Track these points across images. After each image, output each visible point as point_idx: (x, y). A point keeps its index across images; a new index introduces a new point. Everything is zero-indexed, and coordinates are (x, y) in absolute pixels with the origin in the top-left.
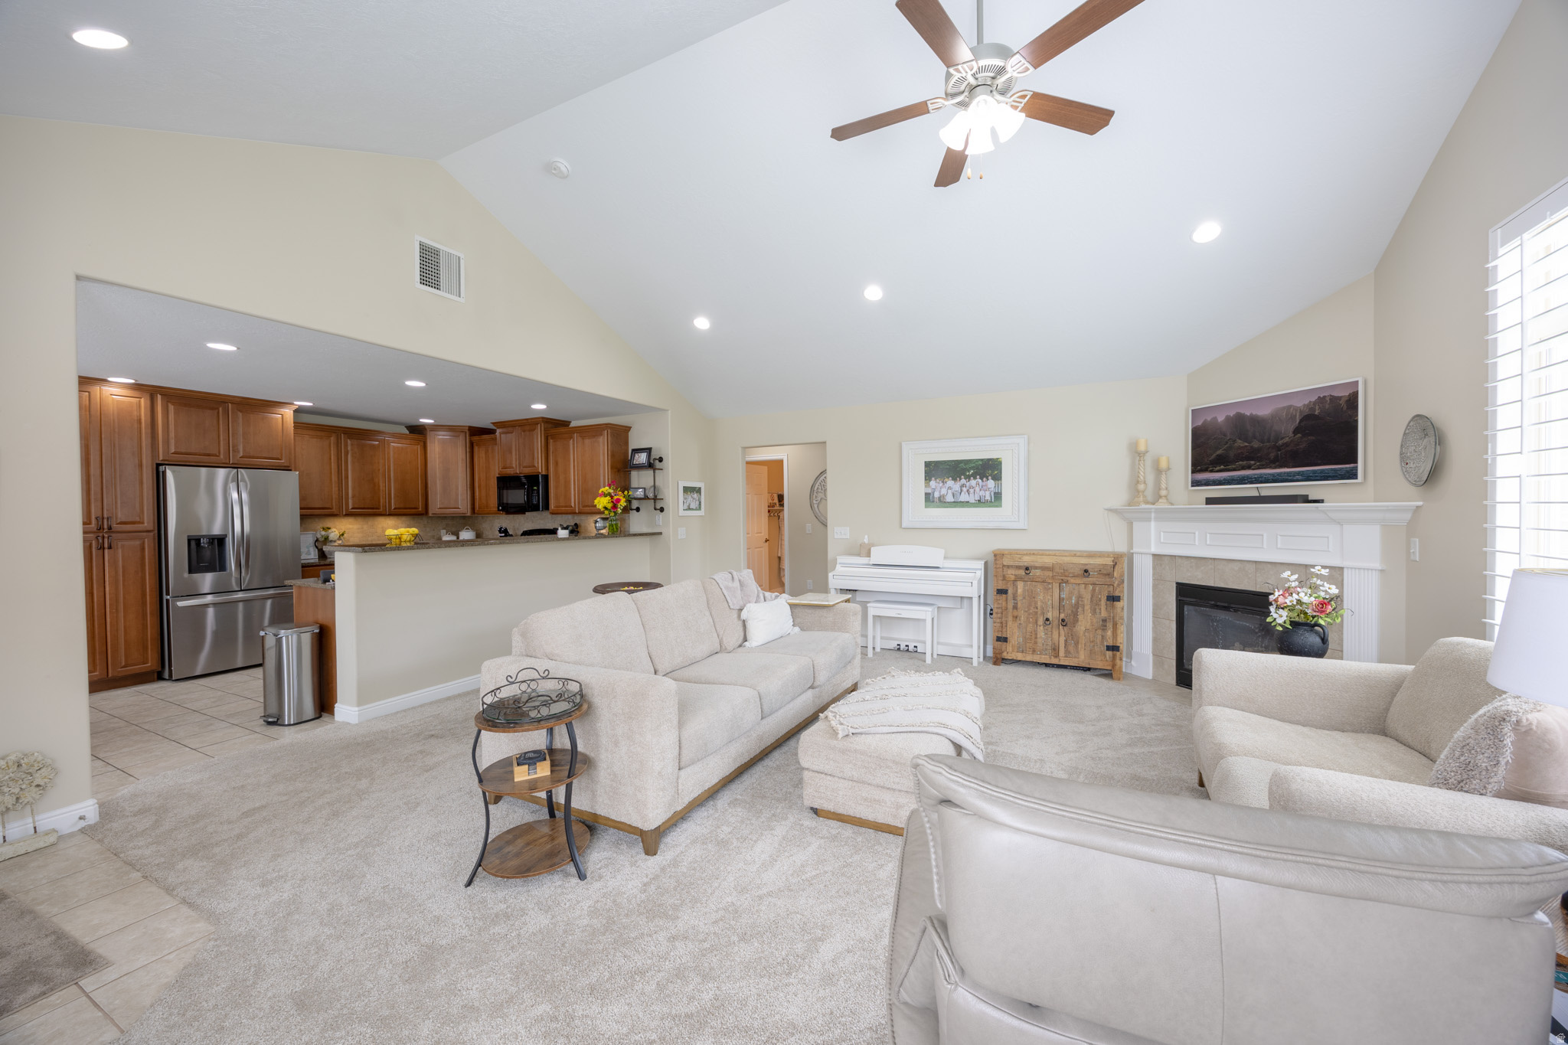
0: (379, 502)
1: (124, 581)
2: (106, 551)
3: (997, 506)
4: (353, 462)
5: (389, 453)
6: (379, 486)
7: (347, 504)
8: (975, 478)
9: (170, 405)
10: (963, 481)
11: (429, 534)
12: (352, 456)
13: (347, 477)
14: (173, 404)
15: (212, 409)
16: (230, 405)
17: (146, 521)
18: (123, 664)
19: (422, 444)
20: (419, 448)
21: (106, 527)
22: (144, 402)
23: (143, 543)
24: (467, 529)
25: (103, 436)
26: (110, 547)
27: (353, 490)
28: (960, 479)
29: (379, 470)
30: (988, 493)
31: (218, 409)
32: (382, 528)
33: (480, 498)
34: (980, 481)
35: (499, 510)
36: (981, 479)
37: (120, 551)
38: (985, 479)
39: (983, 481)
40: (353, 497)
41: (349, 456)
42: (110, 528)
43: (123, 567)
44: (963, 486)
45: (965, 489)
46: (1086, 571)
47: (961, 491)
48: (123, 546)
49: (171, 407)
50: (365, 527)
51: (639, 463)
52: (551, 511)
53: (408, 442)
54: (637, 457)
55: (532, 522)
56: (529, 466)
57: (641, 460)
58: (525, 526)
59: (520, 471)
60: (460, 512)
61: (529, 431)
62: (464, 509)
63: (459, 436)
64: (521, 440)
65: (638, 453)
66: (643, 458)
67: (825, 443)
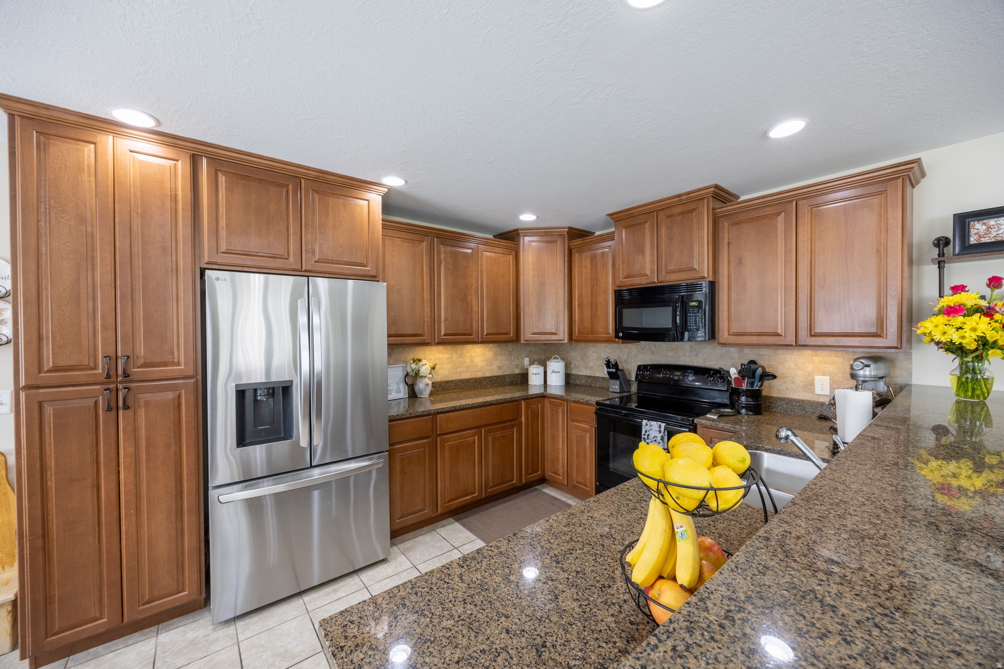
0: (472, 326)
1: (148, 460)
2: (121, 412)
4: (446, 275)
5: (482, 265)
6: (472, 307)
7: (439, 329)
9: (220, 174)
11: (514, 364)
12: (445, 267)
13: (439, 294)
14: (225, 173)
15: (281, 185)
16: (303, 181)
17: (182, 361)
18: (147, 598)
19: (514, 253)
20: (511, 258)
21: (120, 372)
22: (182, 167)
23: (179, 396)
24: (555, 358)
25: (117, 220)
26: (126, 407)
27: (446, 312)
29: (472, 285)
31: (287, 186)
32: (471, 357)
33: (581, 321)
35: (617, 337)
37: (142, 412)
40: (446, 320)
41: (442, 267)
42: (126, 375)
43: (148, 439)
48: (147, 403)
49: (222, 179)
50: (454, 356)
51: (993, 240)
52: (722, 341)
53: (501, 250)
54: (984, 227)
55: (653, 354)
56: (680, 271)
57: (1000, 232)
58: (639, 358)
59: (661, 279)
60: (558, 339)
61: (682, 213)
62: (563, 335)
63: (556, 241)
64: (664, 231)
65: (983, 220)
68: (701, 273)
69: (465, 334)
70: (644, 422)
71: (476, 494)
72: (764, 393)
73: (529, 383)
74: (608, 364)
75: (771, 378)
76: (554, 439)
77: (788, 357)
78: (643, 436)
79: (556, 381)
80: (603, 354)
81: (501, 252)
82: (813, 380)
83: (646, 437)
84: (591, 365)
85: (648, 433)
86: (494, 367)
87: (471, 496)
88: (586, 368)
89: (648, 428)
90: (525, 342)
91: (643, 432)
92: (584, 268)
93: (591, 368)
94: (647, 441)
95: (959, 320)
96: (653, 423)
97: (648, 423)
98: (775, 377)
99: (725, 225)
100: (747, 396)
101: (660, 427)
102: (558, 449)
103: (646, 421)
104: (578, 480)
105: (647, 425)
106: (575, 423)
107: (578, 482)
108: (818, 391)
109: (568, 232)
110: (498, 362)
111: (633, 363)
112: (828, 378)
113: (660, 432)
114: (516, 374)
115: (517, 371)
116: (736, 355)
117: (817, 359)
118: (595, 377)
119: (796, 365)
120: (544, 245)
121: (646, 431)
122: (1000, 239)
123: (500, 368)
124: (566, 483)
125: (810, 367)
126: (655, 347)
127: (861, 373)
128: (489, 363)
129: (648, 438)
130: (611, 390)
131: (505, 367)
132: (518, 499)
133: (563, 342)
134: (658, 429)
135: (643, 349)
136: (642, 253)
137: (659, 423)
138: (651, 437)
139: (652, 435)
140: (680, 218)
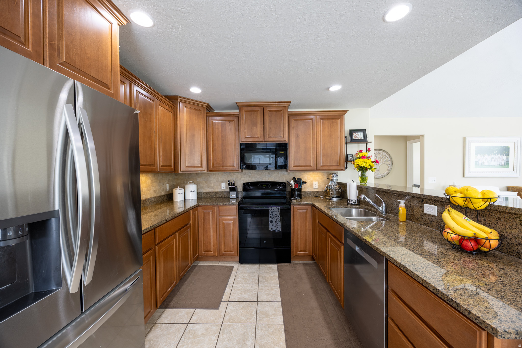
3: (507, 167)
5: (159, 114)
8: (498, 155)
10: (493, 156)
11: (162, 188)
19: (174, 112)
24: (190, 183)
28: (491, 155)
30: (503, 161)
33: (215, 160)
34: (500, 156)
35: (241, 168)
36: (501, 155)
38: (502, 155)
39: (501, 156)
44: (492, 158)
45: (493, 160)
47: (492, 160)
51: (357, 139)
52: (291, 169)
53: (167, 108)
54: (355, 135)
55: (250, 177)
56: (275, 137)
57: (359, 136)
58: (242, 180)
59: (265, 140)
60: (202, 170)
61: (276, 111)
62: (204, 168)
63: (200, 110)
64: (266, 117)
65: (355, 132)
66: (360, 135)
67: (423, 136)
68: (284, 139)
69: (150, 165)
70: (270, 208)
71: (175, 282)
72: (302, 190)
73: (174, 200)
74: (230, 184)
75: (304, 183)
76: (206, 231)
77: (305, 175)
78: (270, 215)
79: (192, 197)
80: (220, 179)
81: (168, 109)
82: (313, 183)
83: (271, 215)
84: (212, 185)
85: (272, 213)
86: (152, 191)
87: (173, 285)
88: (209, 187)
89: (272, 211)
90: (181, 172)
91: (270, 213)
92: (217, 129)
93: (212, 187)
94: (272, 217)
95: (365, 160)
96: (274, 208)
97: (272, 209)
98: (306, 182)
99: (292, 120)
100: (298, 191)
101: (278, 209)
102: (210, 236)
103: (271, 208)
104: (226, 250)
105: (271, 209)
106: (223, 218)
107: (225, 251)
108: (314, 187)
109: (207, 106)
110: (154, 187)
111: (239, 183)
112: (317, 182)
113: (278, 211)
114: (163, 195)
115: (163, 193)
116: (287, 176)
117: (314, 175)
118: (215, 192)
119: (308, 178)
120: (194, 111)
121: (271, 213)
122: (359, 138)
123: (155, 191)
124: (216, 255)
125: (312, 179)
126: (251, 173)
127: (334, 178)
128: (149, 188)
129: (272, 216)
130: (231, 197)
131: (158, 191)
132: (191, 276)
133: (204, 172)
134: (277, 210)
135: (244, 175)
136: (256, 126)
137: (277, 207)
138: (274, 215)
139: (274, 214)
140: (275, 112)
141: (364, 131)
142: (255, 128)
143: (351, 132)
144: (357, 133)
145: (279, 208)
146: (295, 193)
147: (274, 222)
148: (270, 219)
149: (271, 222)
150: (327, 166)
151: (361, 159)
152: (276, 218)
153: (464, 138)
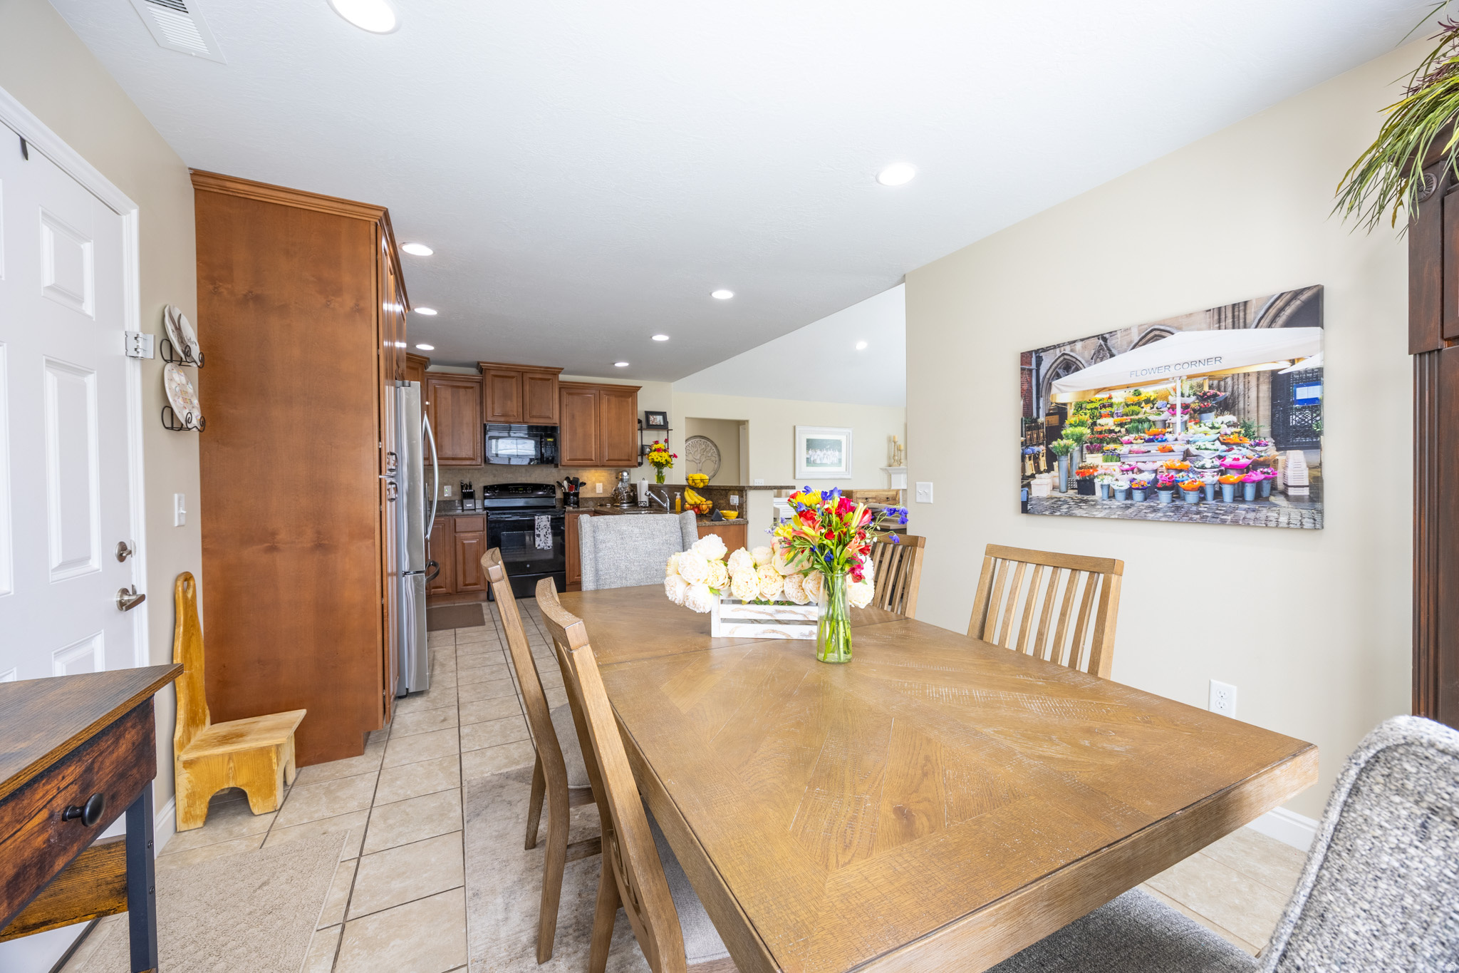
3: (839, 466)
8: (830, 450)
28: (823, 450)
34: (832, 452)
44: (824, 454)
46: (887, 498)
47: (824, 457)
51: (655, 424)
52: (563, 464)
54: (653, 418)
55: (495, 477)
56: (540, 417)
57: (657, 421)
58: (481, 480)
59: (525, 420)
61: (541, 379)
63: (417, 369)
64: (527, 388)
65: (652, 415)
66: (659, 420)
67: (747, 421)
68: (556, 420)
70: (536, 517)
72: (580, 496)
75: (583, 485)
77: (584, 473)
78: (536, 527)
82: (595, 486)
83: (538, 527)
85: (539, 524)
89: (539, 520)
91: (536, 524)
92: (443, 399)
94: (539, 529)
95: (661, 453)
96: (542, 517)
97: (540, 518)
98: (585, 484)
99: (564, 393)
100: (574, 496)
101: (548, 518)
104: (467, 583)
106: (462, 535)
107: (466, 585)
108: (597, 492)
111: (476, 485)
112: (601, 484)
113: (548, 521)
116: (558, 474)
117: (597, 474)
119: (588, 477)
122: (657, 423)
124: (451, 592)
125: (594, 478)
126: (497, 471)
127: (625, 478)
135: (485, 472)
136: (511, 399)
137: (546, 516)
138: (542, 526)
139: (542, 524)
140: (539, 382)
141: (664, 414)
142: (509, 402)
143: (648, 414)
144: (655, 417)
145: (550, 517)
146: (569, 498)
147: (542, 536)
148: (537, 532)
149: (539, 536)
150: (615, 460)
151: (656, 453)
152: (545, 530)
153: (795, 427)
